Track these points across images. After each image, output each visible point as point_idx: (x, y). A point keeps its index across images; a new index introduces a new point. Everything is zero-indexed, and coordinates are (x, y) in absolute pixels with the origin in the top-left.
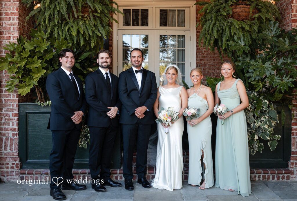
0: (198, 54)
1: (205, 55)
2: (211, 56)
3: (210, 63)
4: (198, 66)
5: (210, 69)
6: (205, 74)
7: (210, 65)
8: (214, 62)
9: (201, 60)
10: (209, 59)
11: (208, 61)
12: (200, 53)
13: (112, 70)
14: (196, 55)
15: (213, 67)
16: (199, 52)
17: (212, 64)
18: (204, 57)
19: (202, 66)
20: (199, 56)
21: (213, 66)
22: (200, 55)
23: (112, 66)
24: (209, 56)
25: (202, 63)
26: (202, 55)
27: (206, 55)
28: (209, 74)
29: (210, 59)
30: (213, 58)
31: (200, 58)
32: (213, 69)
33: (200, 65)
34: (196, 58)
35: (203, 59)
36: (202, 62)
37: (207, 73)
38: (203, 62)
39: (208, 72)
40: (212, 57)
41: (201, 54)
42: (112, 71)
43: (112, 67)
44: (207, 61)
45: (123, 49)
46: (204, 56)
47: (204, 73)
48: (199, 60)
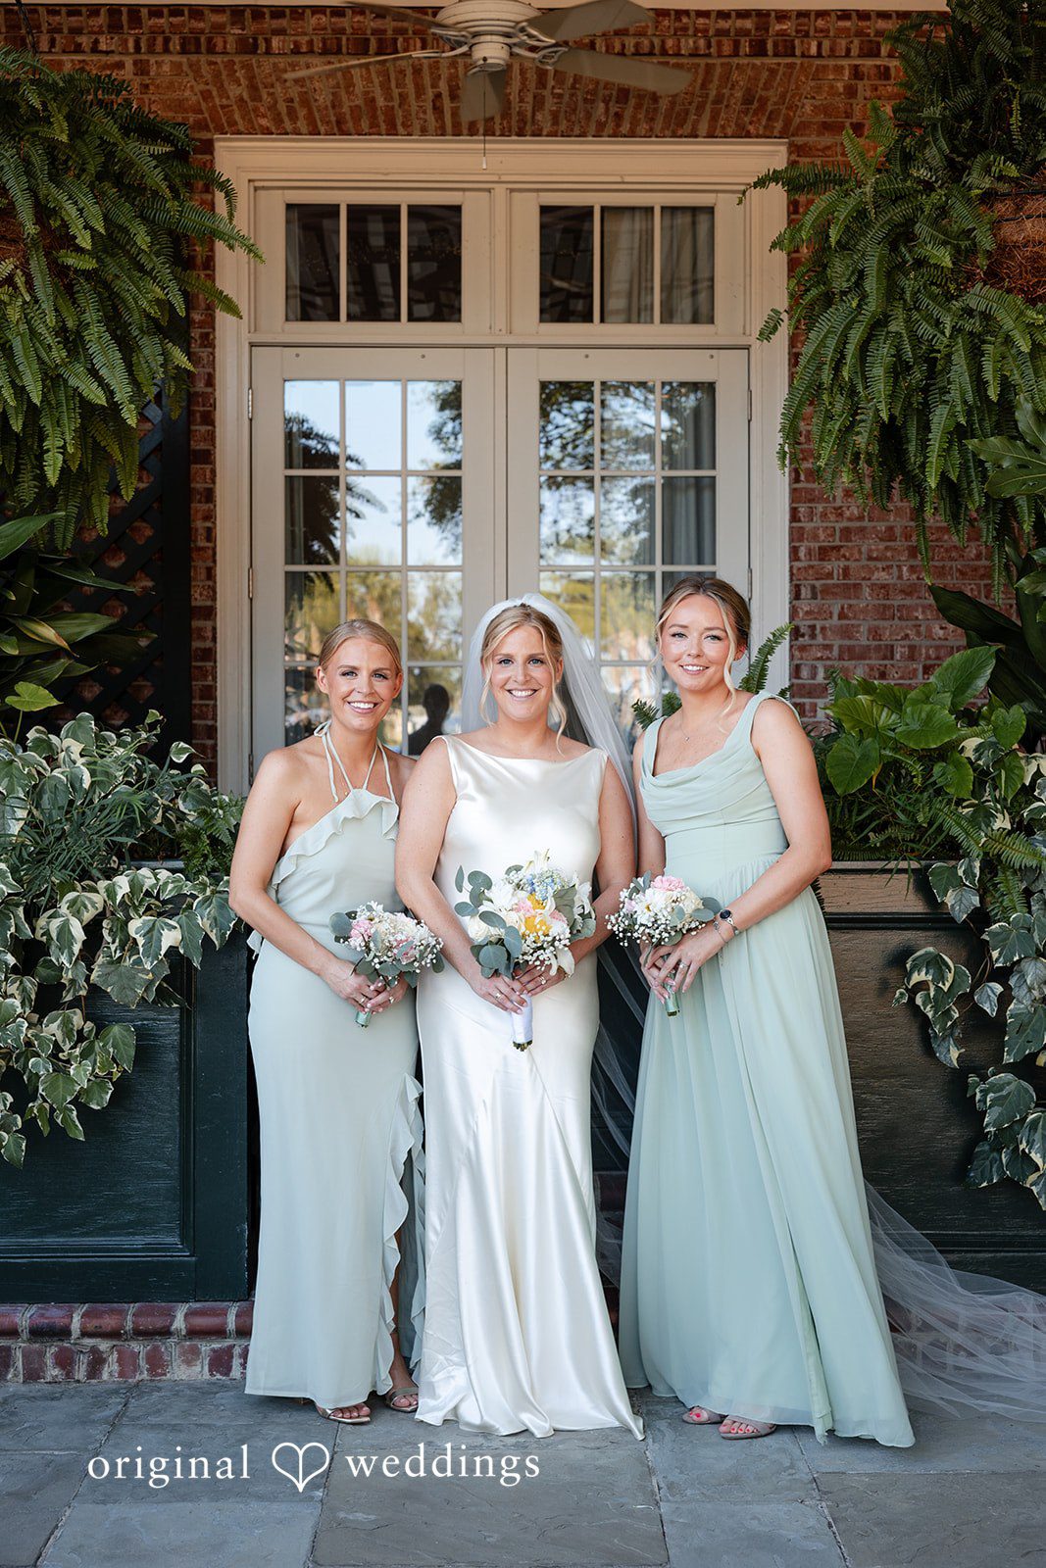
0: (802, 509)
1: (850, 519)
2: (891, 529)
3: (882, 577)
4: (805, 592)
5: (883, 612)
6: (850, 649)
7: (884, 586)
8: (912, 569)
9: (824, 553)
10: (882, 546)
11: (870, 558)
12: (820, 508)
13: (209, 624)
14: (787, 517)
15: (908, 602)
16: (811, 501)
17: (900, 577)
18: (846, 533)
19: (826, 591)
20: (808, 526)
21: (909, 591)
22: (817, 522)
23: (214, 599)
24: (882, 526)
25: (830, 575)
26: (832, 518)
27: (861, 518)
28: (878, 648)
29: (887, 548)
30: (908, 537)
31: (815, 537)
32: (905, 614)
33: (813, 587)
34: (791, 540)
35: (838, 548)
36: (828, 566)
37: (863, 639)
38: (834, 565)
39: (875, 633)
40: (898, 531)
41: (824, 515)
42: (214, 629)
43: (209, 603)
44: (864, 562)
45: (289, 480)
46: (845, 524)
47: (847, 642)
48: (810, 555)
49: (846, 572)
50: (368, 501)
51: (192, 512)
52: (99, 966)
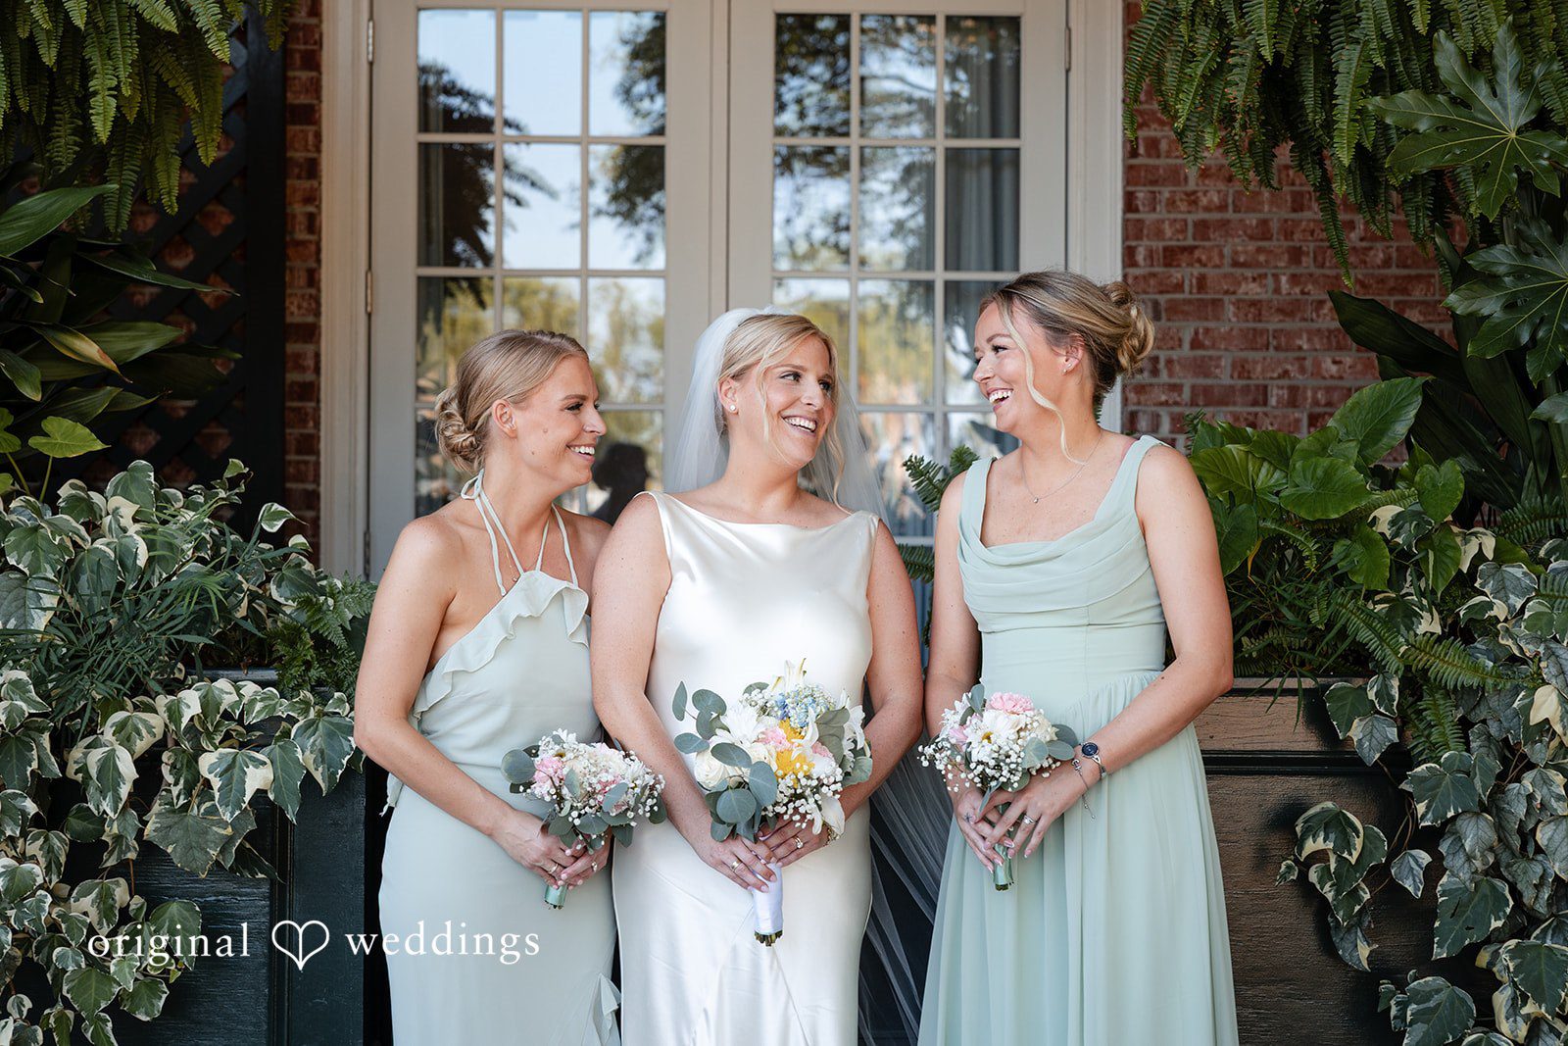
0: (1141, 194)
1: (1207, 209)
2: (1264, 223)
3: (1251, 290)
5: (1254, 340)
6: (1207, 391)
7: (1253, 303)
8: (1294, 279)
9: (1171, 256)
10: (1252, 247)
11: (1235, 264)
12: (1166, 193)
13: (310, 348)
14: (1120, 205)
15: (1289, 325)
16: (1154, 183)
17: (1277, 290)
18: (1202, 228)
19: (1174, 309)
20: (1149, 217)
21: (1289, 310)
22: (1161, 213)
23: (318, 314)
24: (1252, 219)
25: (1179, 287)
26: (1183, 207)
27: (1222, 208)
28: (1246, 390)
29: (1259, 250)
30: (1288, 234)
31: (1159, 234)
32: (1284, 342)
33: (1156, 304)
34: (1126, 237)
35: (1191, 250)
36: (1177, 274)
37: (1224, 377)
38: (1185, 273)
39: (1242, 369)
40: (1274, 226)
41: (1171, 204)
42: (317, 356)
43: (310, 319)
44: (1227, 269)
45: (425, 149)
46: (1201, 215)
47: (1202, 381)
48: (1151, 257)
49: (1202, 283)
50: (533, 184)
51: (288, 192)
52: (158, 815)
